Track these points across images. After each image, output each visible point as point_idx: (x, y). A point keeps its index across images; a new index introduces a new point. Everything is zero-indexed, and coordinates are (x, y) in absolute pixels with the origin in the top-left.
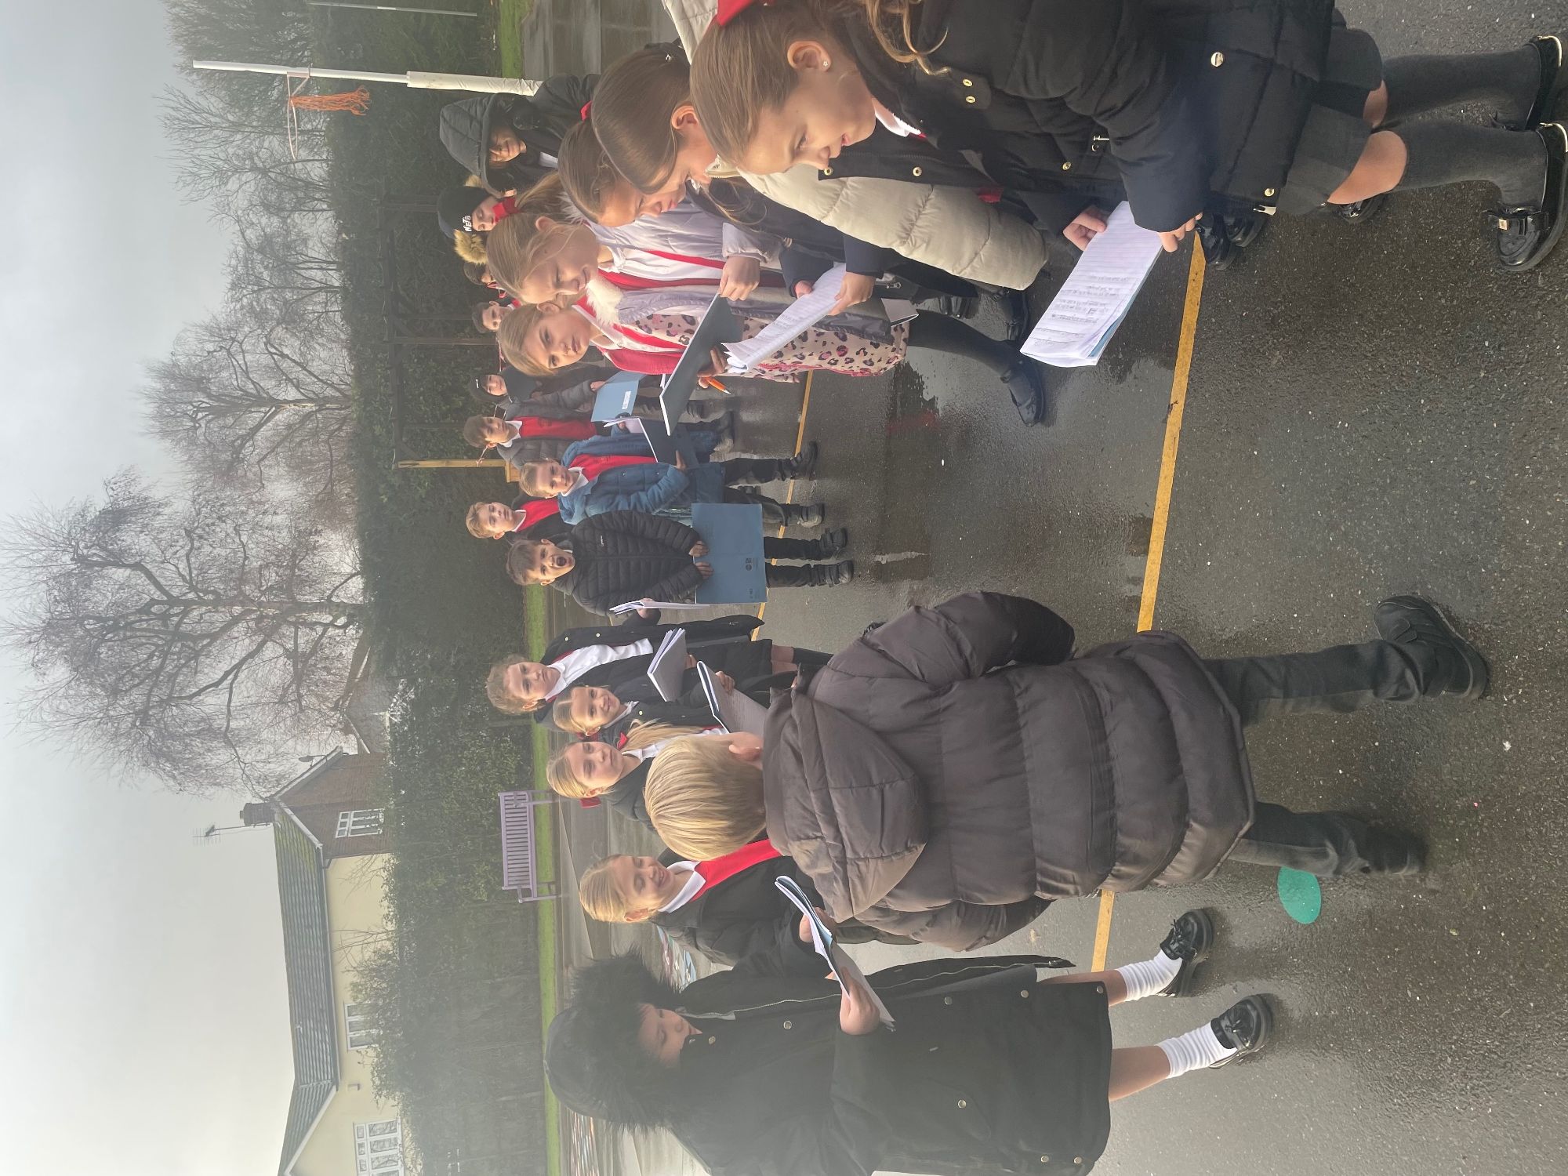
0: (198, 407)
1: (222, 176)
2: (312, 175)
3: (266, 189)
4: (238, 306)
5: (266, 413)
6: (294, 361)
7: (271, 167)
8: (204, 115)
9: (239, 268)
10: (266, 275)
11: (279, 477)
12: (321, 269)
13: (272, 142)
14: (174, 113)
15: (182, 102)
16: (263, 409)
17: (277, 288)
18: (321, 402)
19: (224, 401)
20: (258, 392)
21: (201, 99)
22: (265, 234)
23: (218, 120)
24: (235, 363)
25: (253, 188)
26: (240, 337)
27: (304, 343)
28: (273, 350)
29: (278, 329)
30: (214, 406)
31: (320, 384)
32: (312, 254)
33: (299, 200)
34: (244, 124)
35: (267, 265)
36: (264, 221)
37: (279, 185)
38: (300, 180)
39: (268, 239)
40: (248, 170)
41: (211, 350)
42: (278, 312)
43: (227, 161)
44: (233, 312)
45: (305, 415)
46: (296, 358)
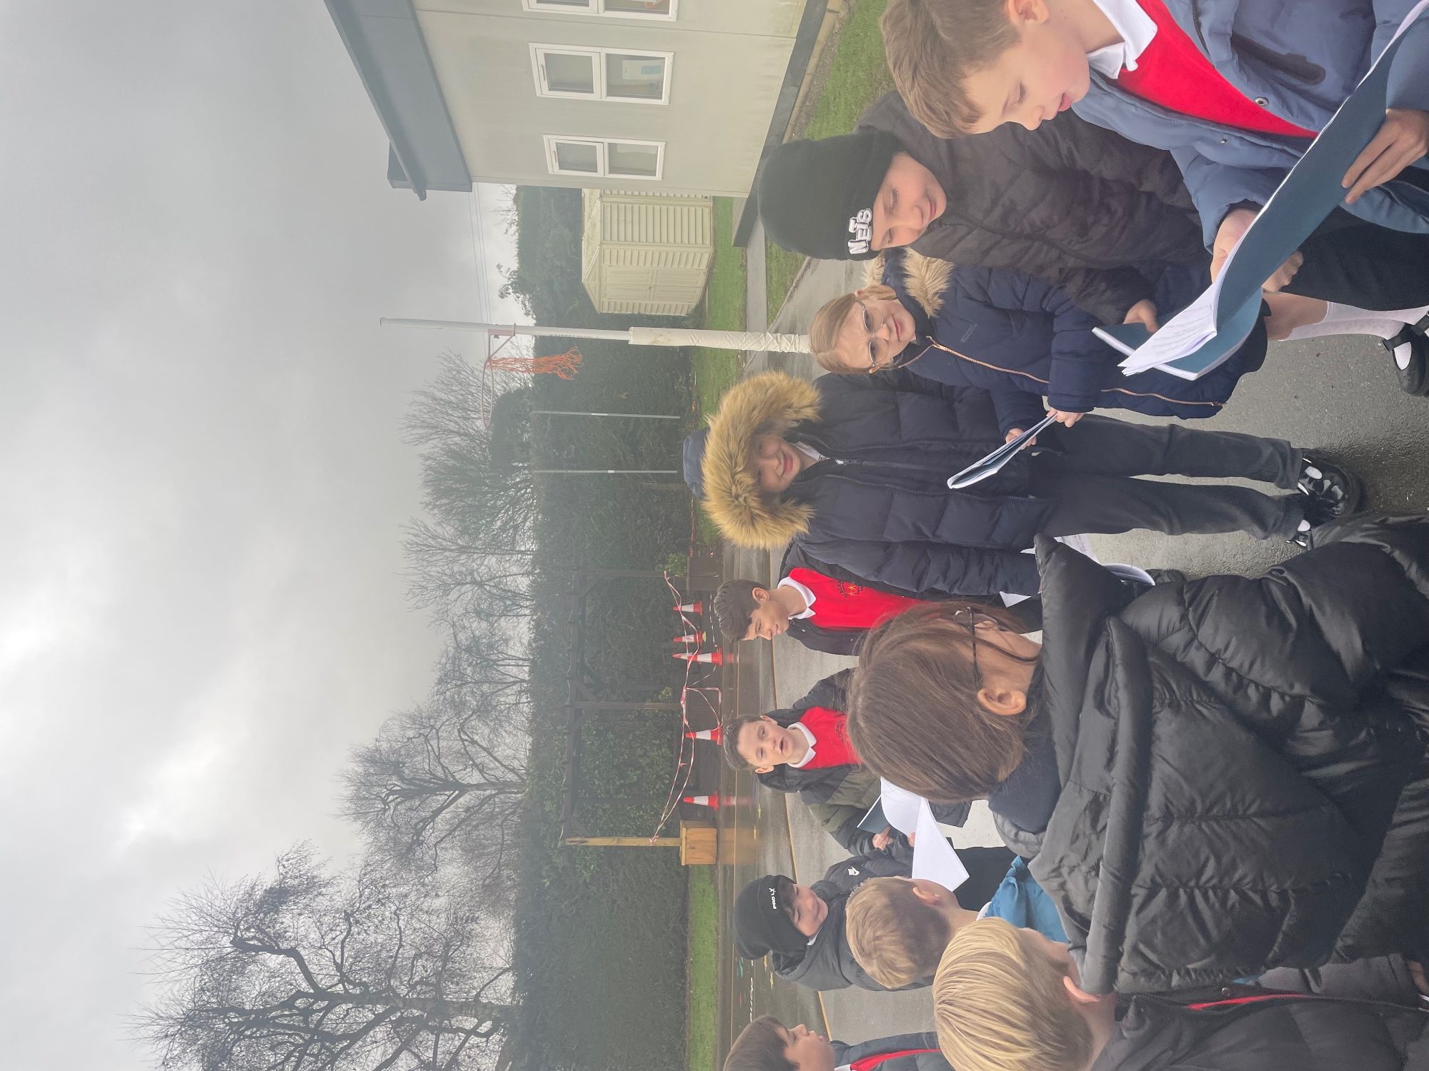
0: (390, 790)
1: (445, 589)
2: (520, 586)
3: (480, 598)
4: (442, 698)
5: (449, 797)
6: (481, 747)
7: (487, 581)
8: (440, 540)
9: (448, 665)
10: (469, 670)
11: (452, 860)
12: (518, 665)
13: (492, 560)
14: (414, 539)
15: (423, 529)
16: (447, 793)
17: (476, 682)
18: (502, 787)
19: (415, 785)
20: (446, 776)
21: (439, 529)
22: (474, 636)
23: (449, 543)
24: (430, 748)
25: (469, 598)
27: (494, 730)
28: (465, 737)
29: (472, 718)
30: (405, 790)
31: (502, 769)
32: (511, 652)
33: (506, 608)
34: (470, 547)
35: (471, 663)
36: (475, 625)
37: (492, 595)
38: (510, 591)
39: (476, 641)
40: (468, 583)
41: (412, 736)
42: (475, 703)
43: (452, 576)
44: (436, 703)
45: (485, 799)
46: (484, 744)
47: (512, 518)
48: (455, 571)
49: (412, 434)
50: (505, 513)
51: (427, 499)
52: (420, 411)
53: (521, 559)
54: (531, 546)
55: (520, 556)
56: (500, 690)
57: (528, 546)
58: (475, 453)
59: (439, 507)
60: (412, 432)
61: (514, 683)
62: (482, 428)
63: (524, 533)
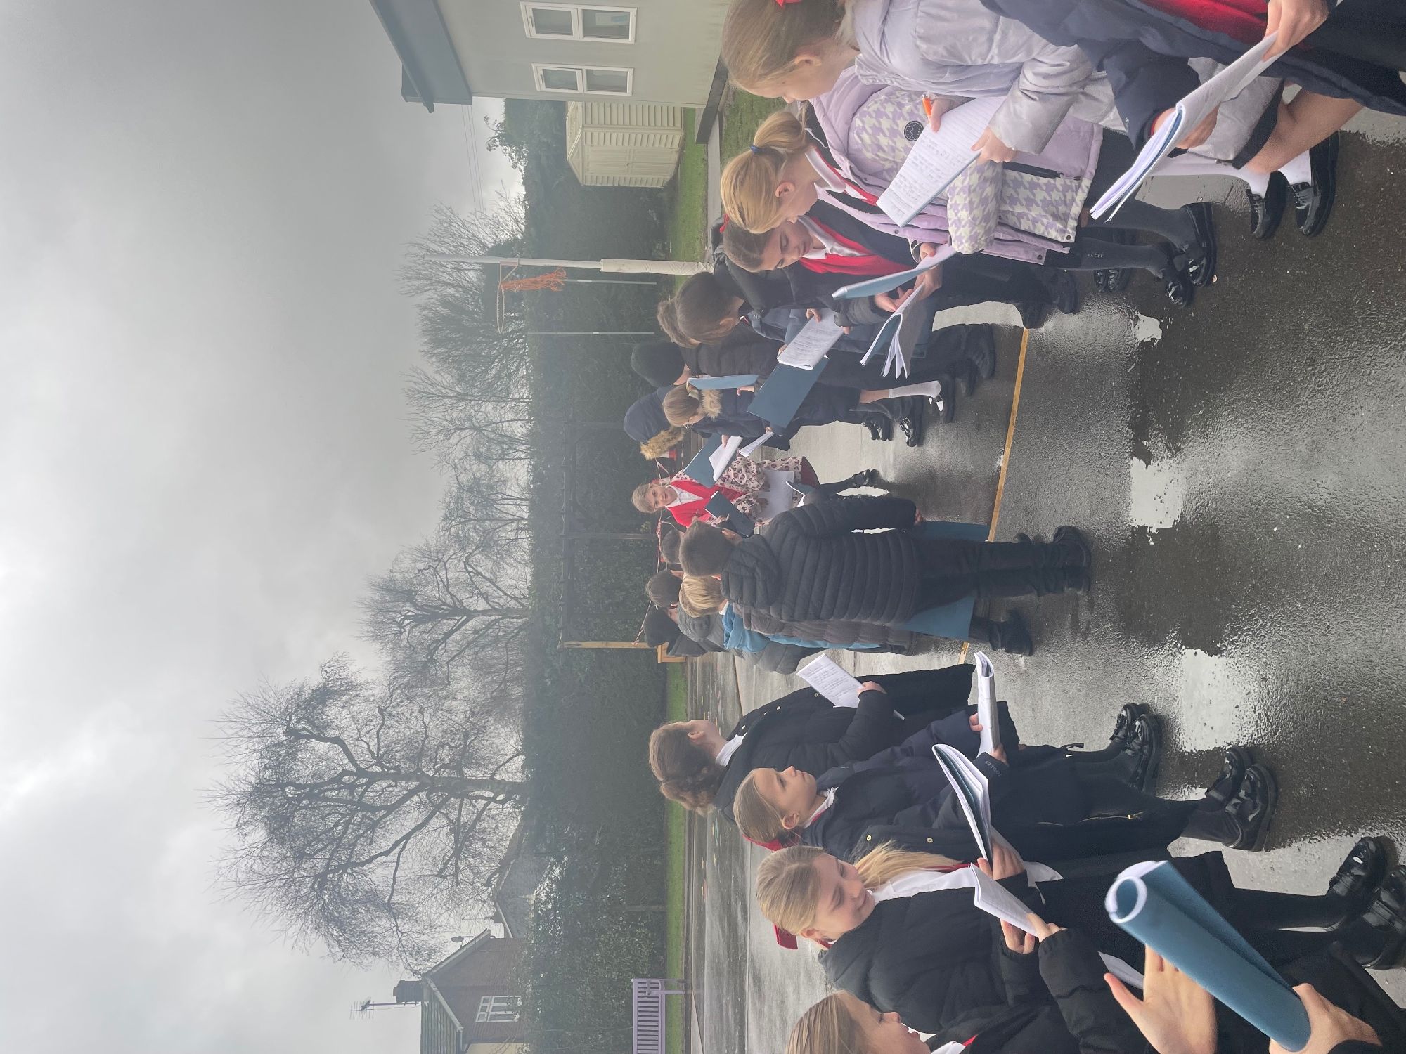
0: (405, 615)
1: (447, 433)
2: (516, 432)
3: (479, 442)
4: (447, 533)
5: (458, 621)
6: (486, 578)
7: (484, 426)
8: (439, 388)
9: (451, 504)
10: (471, 509)
11: (463, 676)
12: (516, 505)
13: (488, 407)
14: (415, 386)
15: (423, 377)
16: (457, 618)
17: (478, 520)
18: (506, 612)
19: (426, 610)
20: (455, 603)
21: (438, 377)
22: (475, 477)
23: (448, 391)
24: (439, 578)
25: (469, 442)
26: (445, 558)
27: (496, 563)
28: (470, 569)
29: (476, 552)
30: (419, 615)
31: (505, 597)
32: (510, 493)
33: (503, 452)
34: (467, 395)
35: (473, 502)
36: (475, 467)
37: (490, 440)
38: (507, 436)
39: (476, 481)
40: (467, 428)
41: (422, 568)
42: (478, 538)
43: (451, 421)
44: (442, 538)
45: (489, 623)
46: (488, 575)
47: (506, 367)
48: (455, 416)
49: (409, 286)
50: (498, 362)
51: (425, 348)
52: (415, 262)
53: (515, 406)
54: (525, 392)
55: (514, 403)
56: (500, 527)
57: (521, 394)
58: (468, 304)
59: (437, 355)
60: (410, 284)
61: (513, 520)
62: (475, 279)
63: (518, 382)
